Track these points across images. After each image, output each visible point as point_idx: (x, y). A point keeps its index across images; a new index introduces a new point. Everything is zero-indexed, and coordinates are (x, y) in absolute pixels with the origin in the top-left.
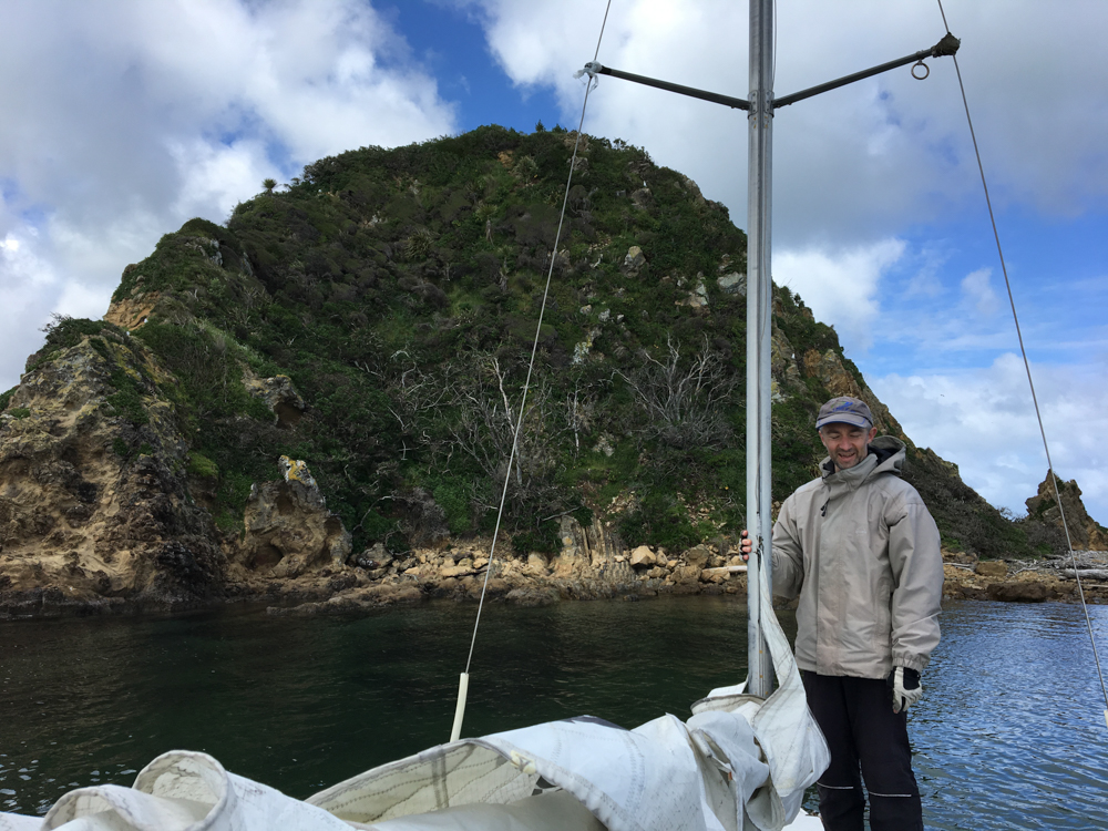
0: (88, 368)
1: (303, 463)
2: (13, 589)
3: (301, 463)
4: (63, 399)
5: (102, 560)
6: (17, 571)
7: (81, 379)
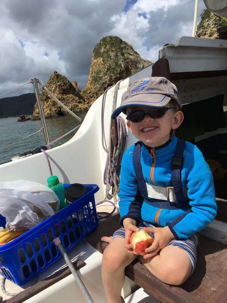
0: (214, 22)
7: (212, 27)
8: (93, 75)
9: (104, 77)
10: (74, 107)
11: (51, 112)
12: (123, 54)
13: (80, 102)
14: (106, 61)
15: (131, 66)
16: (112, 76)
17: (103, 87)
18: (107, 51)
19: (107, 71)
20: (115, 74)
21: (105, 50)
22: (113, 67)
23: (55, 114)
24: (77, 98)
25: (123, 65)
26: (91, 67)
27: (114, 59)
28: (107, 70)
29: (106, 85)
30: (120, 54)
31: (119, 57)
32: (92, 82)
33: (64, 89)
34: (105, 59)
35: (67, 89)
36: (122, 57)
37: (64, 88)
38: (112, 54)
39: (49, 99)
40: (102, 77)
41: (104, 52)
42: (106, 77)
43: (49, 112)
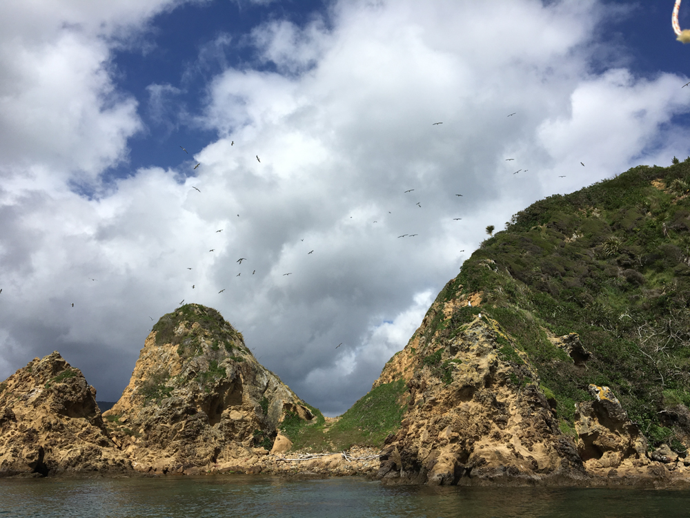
0: (486, 333)
1: (608, 388)
2: (488, 466)
3: (606, 388)
4: (475, 352)
5: (527, 449)
6: (488, 455)
7: (482, 340)
8: (143, 379)
9: (179, 391)
10: (89, 455)
11: (16, 459)
12: (229, 348)
13: (103, 443)
14: (187, 354)
15: (244, 378)
16: (198, 392)
17: (170, 412)
18: (192, 335)
19: (189, 378)
20: (207, 387)
21: (187, 330)
22: (204, 372)
23: (26, 468)
24: (99, 431)
25: (228, 371)
26: (140, 361)
27: (209, 354)
28: (189, 374)
29: (179, 410)
30: (224, 347)
31: (221, 353)
32: (135, 396)
33: (69, 401)
34: (188, 350)
35: (78, 403)
36: (227, 354)
37: (70, 398)
38: (206, 344)
39: (11, 422)
40: (173, 389)
41: (186, 335)
42: (184, 390)
43: (10, 459)
